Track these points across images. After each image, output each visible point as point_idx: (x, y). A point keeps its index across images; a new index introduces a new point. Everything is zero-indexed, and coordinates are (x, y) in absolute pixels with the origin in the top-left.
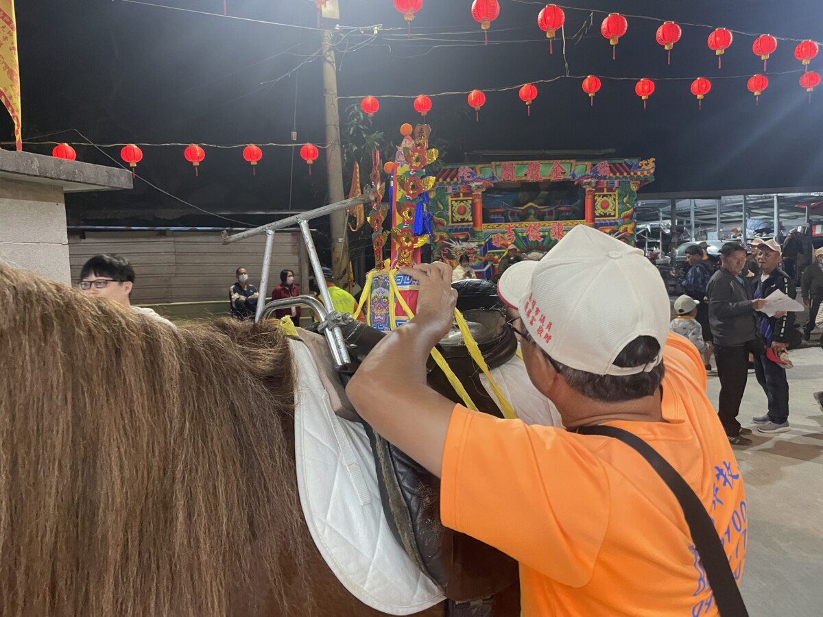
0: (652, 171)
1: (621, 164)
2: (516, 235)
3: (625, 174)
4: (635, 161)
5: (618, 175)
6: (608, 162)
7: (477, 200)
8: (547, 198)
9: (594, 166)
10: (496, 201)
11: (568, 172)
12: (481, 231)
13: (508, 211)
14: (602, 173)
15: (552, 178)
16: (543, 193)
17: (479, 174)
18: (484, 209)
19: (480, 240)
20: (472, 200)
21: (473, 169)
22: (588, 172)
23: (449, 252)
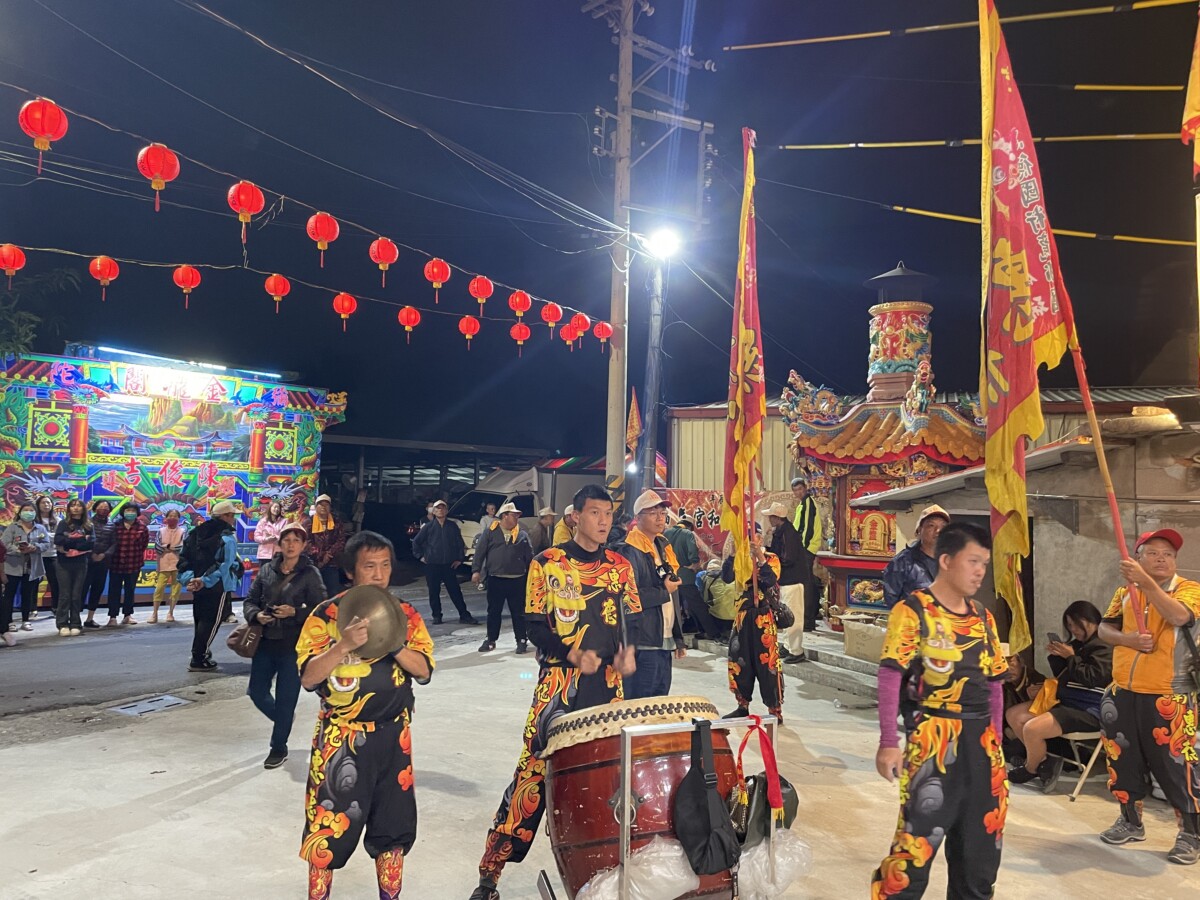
0: (343, 408)
2: (143, 474)
3: (309, 407)
4: (321, 392)
5: (299, 407)
6: (286, 388)
7: (81, 416)
8: (192, 426)
9: (267, 390)
10: (109, 420)
11: (230, 393)
12: (83, 464)
13: (131, 438)
14: (277, 400)
15: (205, 399)
16: (187, 418)
17: (87, 377)
18: (91, 431)
19: (80, 478)
20: (72, 415)
21: (77, 367)
22: (259, 397)
23: (22, 493)
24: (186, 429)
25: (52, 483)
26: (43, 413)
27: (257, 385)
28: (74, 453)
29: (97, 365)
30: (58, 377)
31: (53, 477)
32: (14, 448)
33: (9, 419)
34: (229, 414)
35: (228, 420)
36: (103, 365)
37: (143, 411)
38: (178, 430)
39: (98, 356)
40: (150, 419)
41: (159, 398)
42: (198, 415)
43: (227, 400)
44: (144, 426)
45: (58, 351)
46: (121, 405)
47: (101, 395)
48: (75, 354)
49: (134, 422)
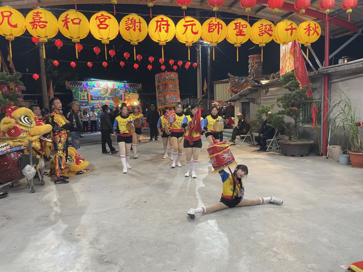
0: (141, 87)
1: (132, 85)
2: (102, 104)
3: (134, 88)
4: (136, 84)
5: (131, 88)
6: (128, 84)
7: (89, 93)
8: (110, 93)
9: (124, 84)
10: (94, 93)
11: (117, 86)
12: (90, 103)
13: (99, 97)
14: (127, 87)
15: (112, 87)
16: (109, 92)
17: (89, 85)
18: (91, 96)
19: (90, 106)
20: (87, 93)
21: (87, 83)
22: (123, 86)
23: (80, 109)
24: (109, 94)
25: (85, 107)
26: (82, 93)
27: (122, 83)
28: (88, 101)
29: (90, 82)
30: (84, 85)
31: (85, 106)
32: (77, 100)
33: (76, 95)
34: (118, 90)
35: (118, 91)
36: (91, 82)
37: (100, 91)
38: (107, 95)
39: (90, 80)
40: (102, 92)
41: (103, 88)
42: (111, 91)
43: (116, 87)
44: (101, 94)
45: (83, 80)
46: (95, 90)
47: (92, 88)
48: (86, 80)
49: (99, 93)
